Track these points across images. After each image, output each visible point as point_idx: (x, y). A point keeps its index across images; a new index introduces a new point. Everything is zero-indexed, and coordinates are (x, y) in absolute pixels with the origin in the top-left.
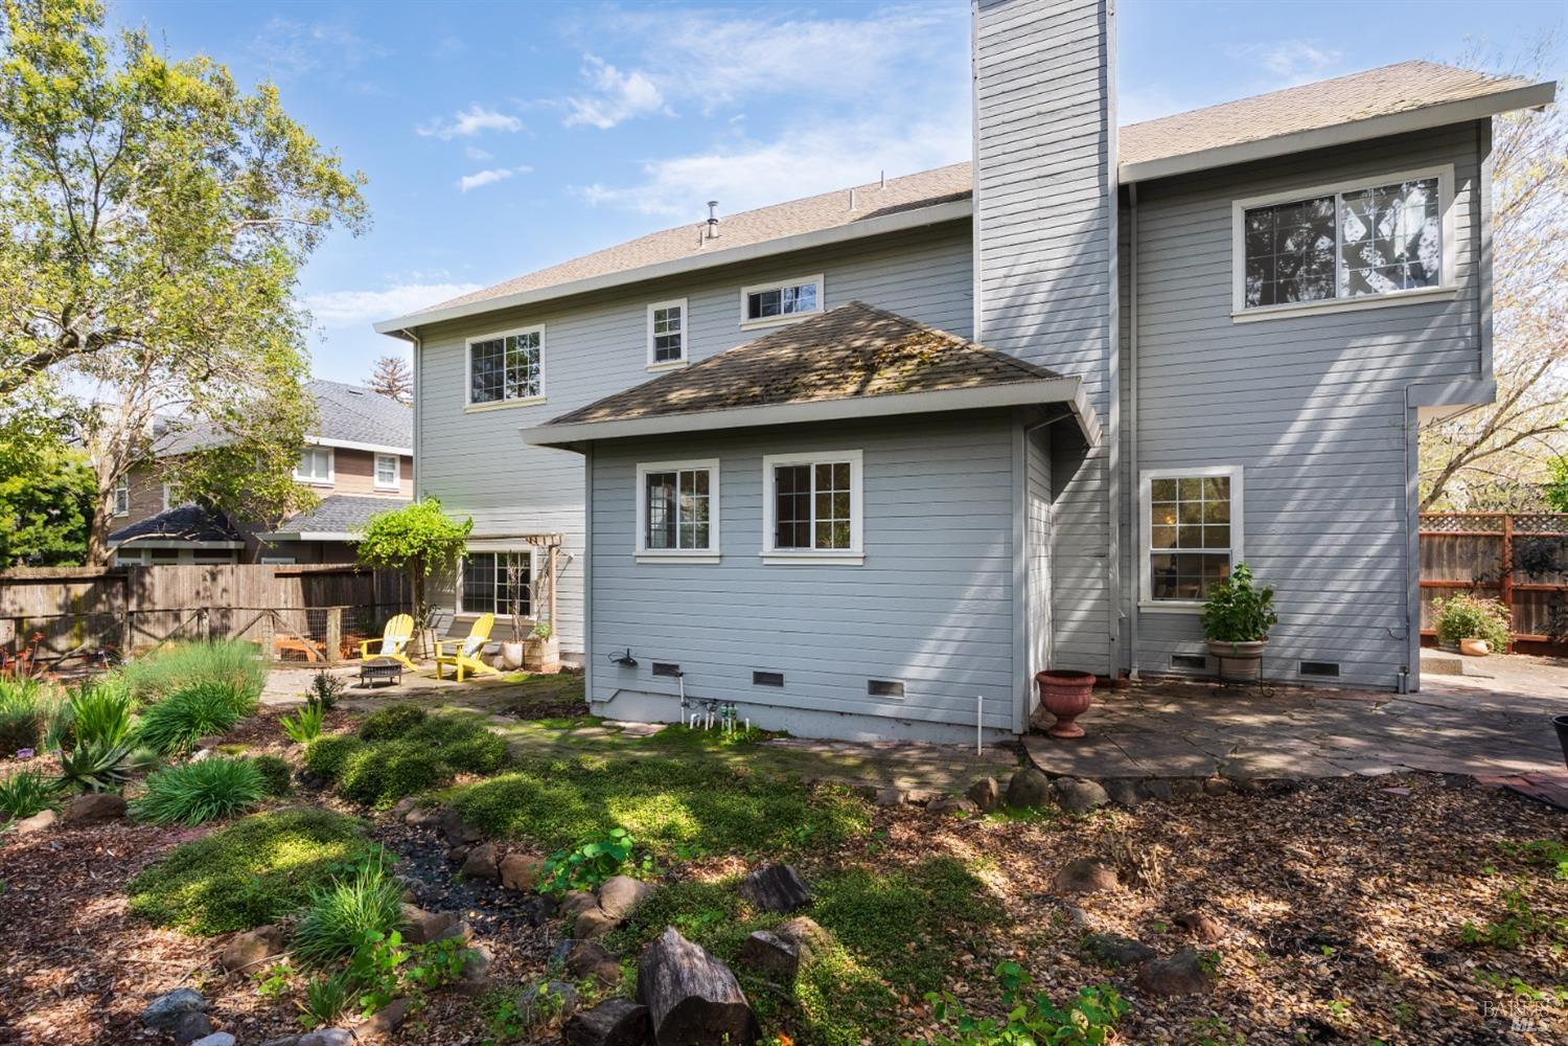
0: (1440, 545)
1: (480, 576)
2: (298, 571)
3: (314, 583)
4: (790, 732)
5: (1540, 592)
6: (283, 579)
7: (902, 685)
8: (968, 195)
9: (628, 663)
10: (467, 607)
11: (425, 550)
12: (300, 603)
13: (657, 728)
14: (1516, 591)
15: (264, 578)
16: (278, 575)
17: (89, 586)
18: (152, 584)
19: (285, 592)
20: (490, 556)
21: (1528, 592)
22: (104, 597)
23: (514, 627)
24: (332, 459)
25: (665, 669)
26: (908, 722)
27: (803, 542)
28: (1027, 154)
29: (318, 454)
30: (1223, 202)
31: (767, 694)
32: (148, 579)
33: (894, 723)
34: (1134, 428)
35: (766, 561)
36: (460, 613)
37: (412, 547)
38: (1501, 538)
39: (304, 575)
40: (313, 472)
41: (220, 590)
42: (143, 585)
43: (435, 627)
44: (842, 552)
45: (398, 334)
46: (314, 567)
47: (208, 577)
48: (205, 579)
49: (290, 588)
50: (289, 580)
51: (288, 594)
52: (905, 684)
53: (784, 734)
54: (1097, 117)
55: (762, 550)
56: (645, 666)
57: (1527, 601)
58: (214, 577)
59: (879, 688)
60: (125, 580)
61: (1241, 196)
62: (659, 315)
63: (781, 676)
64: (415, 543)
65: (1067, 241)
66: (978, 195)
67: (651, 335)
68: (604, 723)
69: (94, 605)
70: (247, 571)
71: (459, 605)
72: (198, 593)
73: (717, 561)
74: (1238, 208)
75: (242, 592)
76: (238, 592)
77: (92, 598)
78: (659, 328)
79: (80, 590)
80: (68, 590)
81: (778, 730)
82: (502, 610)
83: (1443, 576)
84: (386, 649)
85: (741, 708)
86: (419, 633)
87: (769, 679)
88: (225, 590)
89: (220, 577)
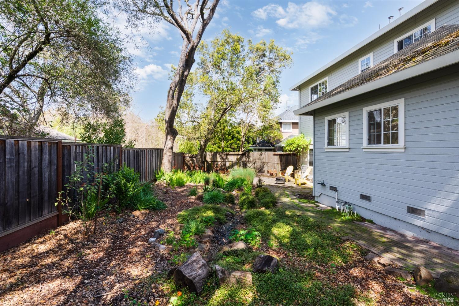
2: (278, 154)
3: (282, 157)
4: (374, 221)
7: (424, 211)
9: (323, 185)
10: (310, 165)
11: (297, 148)
12: (279, 162)
13: (330, 208)
15: (271, 155)
16: (274, 155)
17: (240, 156)
22: (242, 158)
24: (291, 125)
25: (333, 189)
26: (429, 231)
27: (379, 142)
29: (288, 125)
31: (364, 203)
33: (421, 229)
35: (364, 150)
36: (308, 166)
37: (294, 147)
39: (280, 155)
40: (287, 129)
44: (395, 145)
45: (294, 90)
46: (281, 153)
50: (277, 156)
51: (277, 159)
52: (426, 211)
53: (371, 222)
55: (362, 146)
56: (328, 186)
58: (261, 155)
59: (412, 211)
62: (363, 62)
63: (370, 197)
68: (316, 203)
69: (241, 160)
71: (308, 164)
73: (348, 150)
75: (267, 159)
78: (363, 67)
81: (369, 219)
84: (286, 175)
85: (356, 208)
86: (295, 171)
87: (364, 197)
88: (263, 158)
89: (262, 155)
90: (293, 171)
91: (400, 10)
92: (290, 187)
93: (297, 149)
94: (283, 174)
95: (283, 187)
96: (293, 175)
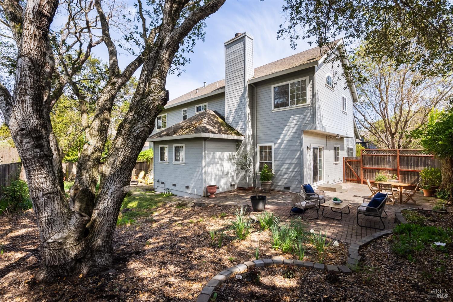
0: (381, 158)
4: (177, 195)
5: (408, 172)
8: (224, 87)
9: (158, 181)
13: (161, 193)
14: (401, 171)
21: (405, 171)
25: (163, 183)
26: (190, 194)
28: (233, 79)
30: (270, 86)
31: (174, 188)
34: (255, 135)
35: (174, 164)
38: (397, 156)
52: (190, 187)
54: (243, 71)
55: (173, 162)
56: (160, 182)
57: (404, 175)
59: (187, 187)
61: (273, 84)
62: (184, 111)
63: (176, 185)
65: (239, 97)
66: (226, 87)
67: (182, 115)
68: (155, 192)
73: (168, 163)
74: (273, 86)
78: (184, 114)
81: (175, 194)
83: (382, 167)
84: (139, 178)
85: (172, 190)
86: (146, 175)
87: (174, 185)
91: (204, 83)
92: (141, 186)
94: (137, 178)
95: (136, 187)
96: (144, 178)
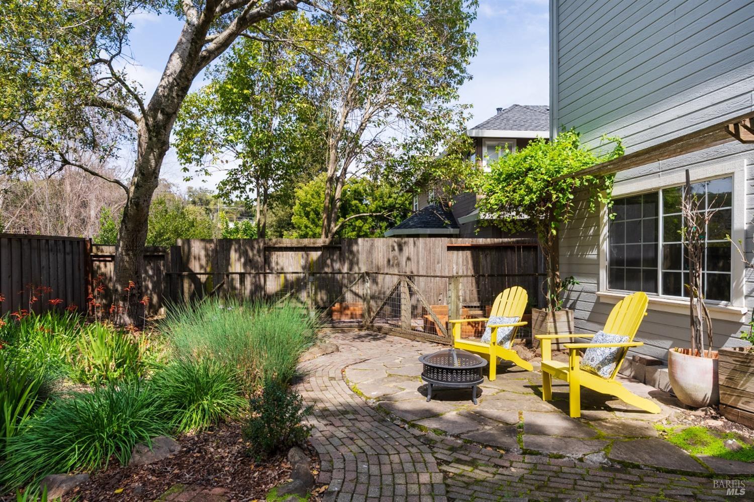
1: (634, 235)
2: (467, 244)
3: (482, 256)
6: (455, 252)
10: (616, 280)
15: (438, 251)
16: (450, 248)
17: (319, 253)
18: (358, 251)
19: (457, 264)
20: (650, 197)
22: (329, 262)
23: (693, 321)
32: (355, 248)
36: (604, 289)
37: (530, 191)
39: (473, 249)
41: (404, 259)
42: (351, 252)
43: (573, 307)
46: (481, 241)
47: (396, 248)
48: (393, 250)
49: (461, 260)
50: (460, 253)
51: (460, 263)
60: (340, 249)
64: (535, 186)
69: (323, 268)
70: (425, 243)
71: (603, 275)
72: (389, 261)
75: (421, 263)
76: (418, 262)
77: (321, 262)
79: (315, 255)
80: (308, 255)
82: (672, 289)
86: (535, 314)
88: (409, 259)
89: (405, 248)
90: (527, 315)
93: (545, 199)
